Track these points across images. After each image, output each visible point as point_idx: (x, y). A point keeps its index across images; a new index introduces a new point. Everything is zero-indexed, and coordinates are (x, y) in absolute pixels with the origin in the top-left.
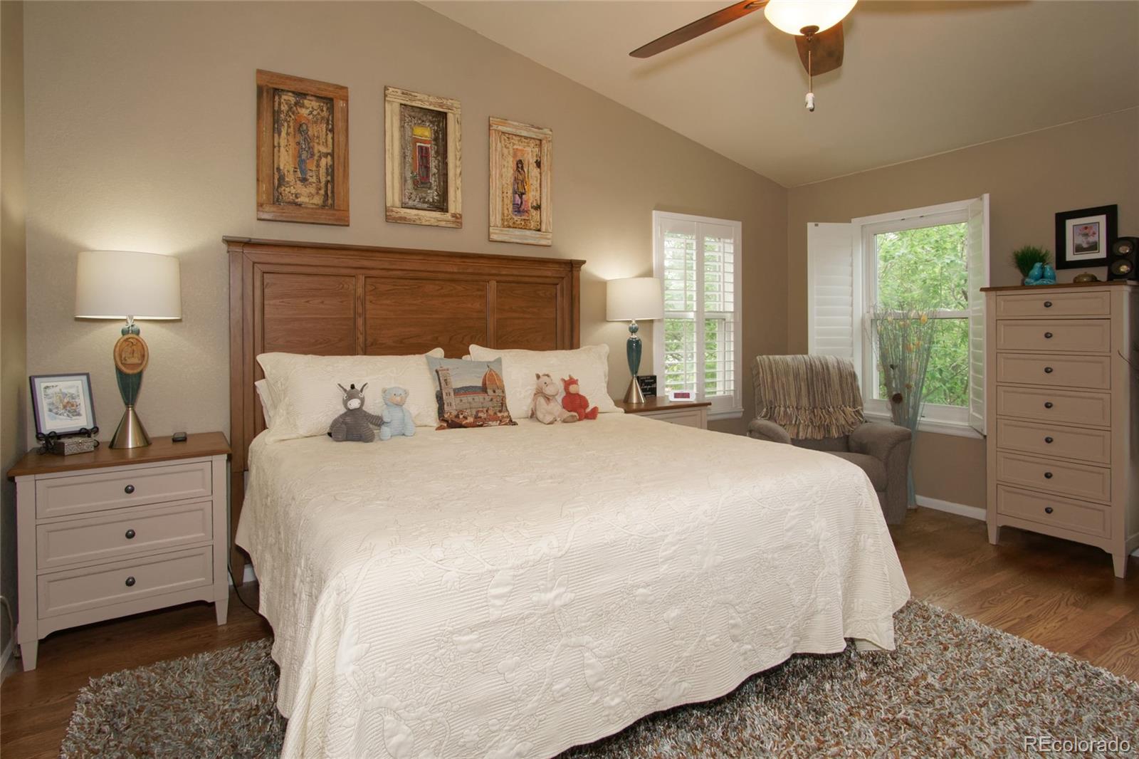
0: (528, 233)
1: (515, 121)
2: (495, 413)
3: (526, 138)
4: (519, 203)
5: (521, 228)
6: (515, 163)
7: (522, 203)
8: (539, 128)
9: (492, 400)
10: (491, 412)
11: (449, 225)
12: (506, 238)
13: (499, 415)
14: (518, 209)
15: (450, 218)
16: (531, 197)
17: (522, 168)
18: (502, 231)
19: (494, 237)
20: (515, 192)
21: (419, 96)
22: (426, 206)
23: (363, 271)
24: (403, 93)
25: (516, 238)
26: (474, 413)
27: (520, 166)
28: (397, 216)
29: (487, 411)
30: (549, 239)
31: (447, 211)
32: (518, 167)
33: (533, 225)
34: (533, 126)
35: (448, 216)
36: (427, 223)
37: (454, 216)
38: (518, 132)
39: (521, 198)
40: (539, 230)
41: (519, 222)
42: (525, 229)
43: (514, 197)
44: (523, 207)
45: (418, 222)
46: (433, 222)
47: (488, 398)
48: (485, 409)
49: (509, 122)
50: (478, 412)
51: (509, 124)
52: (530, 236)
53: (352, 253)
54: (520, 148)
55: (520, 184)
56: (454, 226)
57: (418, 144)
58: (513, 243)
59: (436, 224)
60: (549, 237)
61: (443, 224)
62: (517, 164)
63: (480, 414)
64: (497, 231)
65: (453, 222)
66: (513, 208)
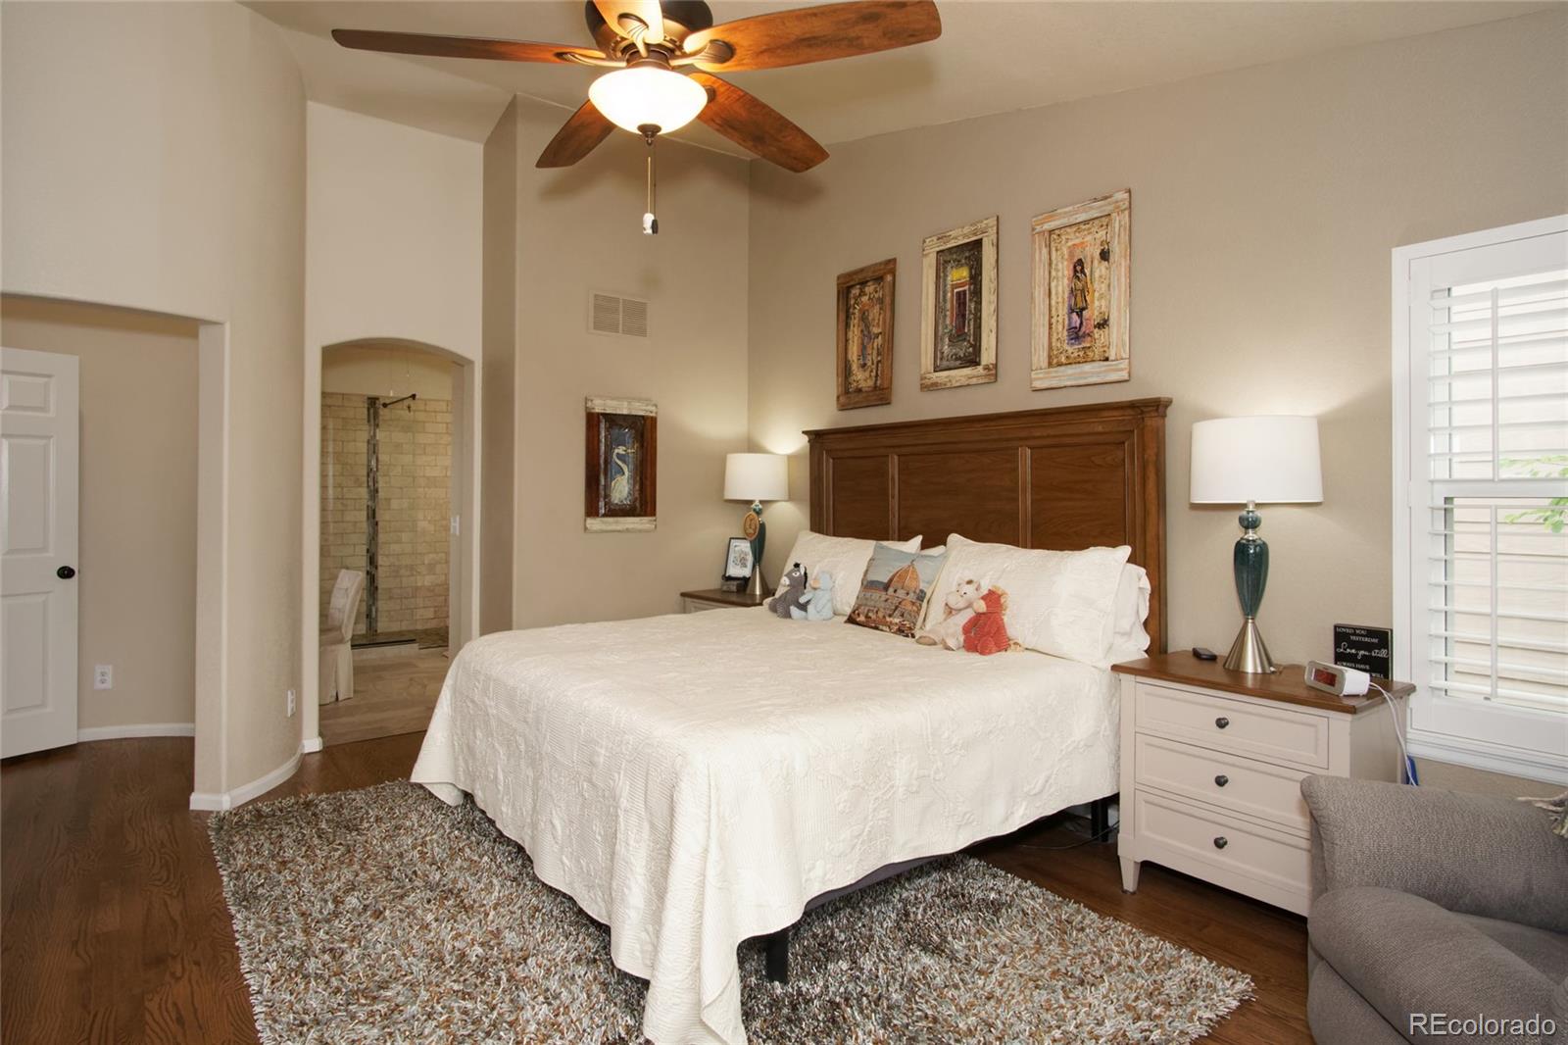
0: (1087, 367)
1: (1067, 206)
2: (884, 617)
3: (1086, 222)
4: (1078, 325)
5: (1079, 363)
6: (1072, 267)
7: (1081, 323)
8: (1106, 198)
9: (886, 601)
10: (880, 615)
11: (981, 381)
12: (1054, 383)
13: (888, 619)
14: (1076, 334)
15: (982, 371)
16: (1095, 310)
17: (1082, 271)
18: (1048, 373)
19: (1038, 384)
20: (1071, 311)
21: (953, 233)
22: (958, 363)
23: (897, 450)
24: (938, 239)
25: (1068, 380)
26: (866, 611)
27: (1079, 268)
28: (931, 381)
29: (877, 612)
30: (1122, 370)
31: (978, 364)
32: (1075, 271)
33: (1097, 352)
34: (1096, 200)
35: (980, 368)
36: (958, 384)
37: (987, 368)
38: (1072, 220)
39: (1080, 315)
40: (1107, 359)
41: (1076, 354)
42: (1086, 362)
43: (1070, 319)
44: (1083, 329)
45: (949, 385)
46: (964, 382)
47: (884, 597)
48: (876, 609)
49: (1059, 211)
50: (869, 611)
51: (1060, 214)
52: (1091, 372)
53: (885, 432)
54: (1077, 241)
55: (1079, 295)
56: (986, 380)
57: (955, 291)
58: (1065, 387)
59: (967, 383)
60: (1122, 366)
61: (974, 381)
62: (1075, 267)
63: (870, 614)
64: (1041, 376)
65: (986, 375)
66: (1069, 336)
